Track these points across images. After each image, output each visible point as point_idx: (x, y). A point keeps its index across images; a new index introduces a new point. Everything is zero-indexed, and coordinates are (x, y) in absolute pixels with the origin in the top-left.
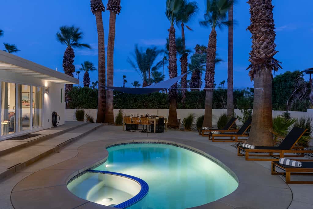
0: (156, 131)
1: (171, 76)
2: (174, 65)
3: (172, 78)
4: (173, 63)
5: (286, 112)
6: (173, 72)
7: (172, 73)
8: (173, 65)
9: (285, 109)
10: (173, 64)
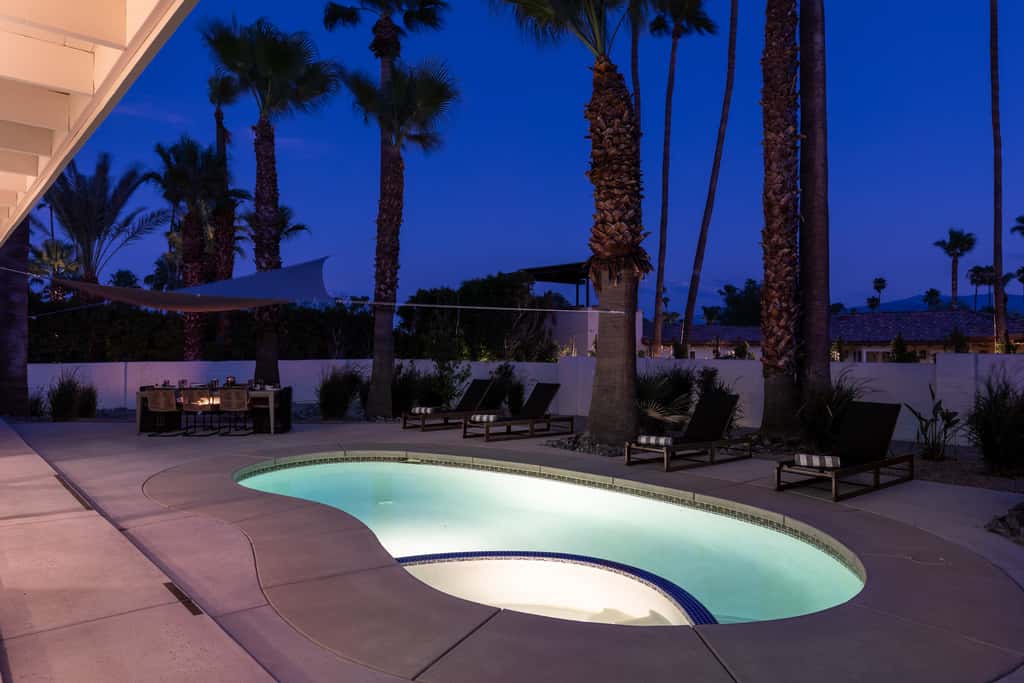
0: (275, 428)
1: (264, 265)
2: (273, 232)
3: (269, 271)
4: (269, 226)
5: (502, 363)
6: (270, 254)
7: (267, 256)
8: (270, 232)
9: (500, 357)
10: (270, 228)
